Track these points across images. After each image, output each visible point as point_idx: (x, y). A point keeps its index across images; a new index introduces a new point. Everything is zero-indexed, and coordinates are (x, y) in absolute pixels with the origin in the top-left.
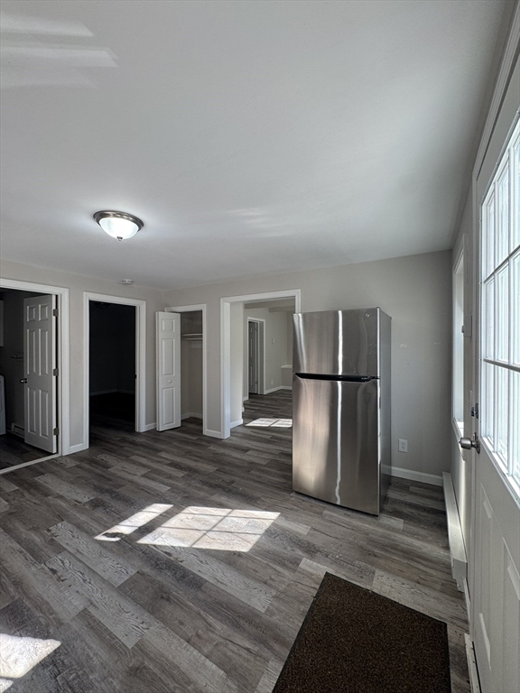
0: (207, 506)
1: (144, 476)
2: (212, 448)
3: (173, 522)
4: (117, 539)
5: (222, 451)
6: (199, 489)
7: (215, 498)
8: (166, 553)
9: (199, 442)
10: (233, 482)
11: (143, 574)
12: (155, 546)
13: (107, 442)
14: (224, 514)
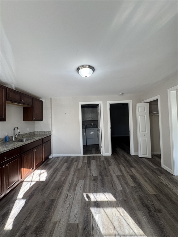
0: (131, 216)
1: (118, 176)
2: (162, 178)
3: (109, 210)
4: (87, 200)
5: (167, 182)
6: (135, 200)
7: (140, 214)
8: (93, 226)
9: (156, 171)
10: (160, 211)
11: (78, 227)
12: (93, 216)
13: (118, 155)
14: (136, 232)
